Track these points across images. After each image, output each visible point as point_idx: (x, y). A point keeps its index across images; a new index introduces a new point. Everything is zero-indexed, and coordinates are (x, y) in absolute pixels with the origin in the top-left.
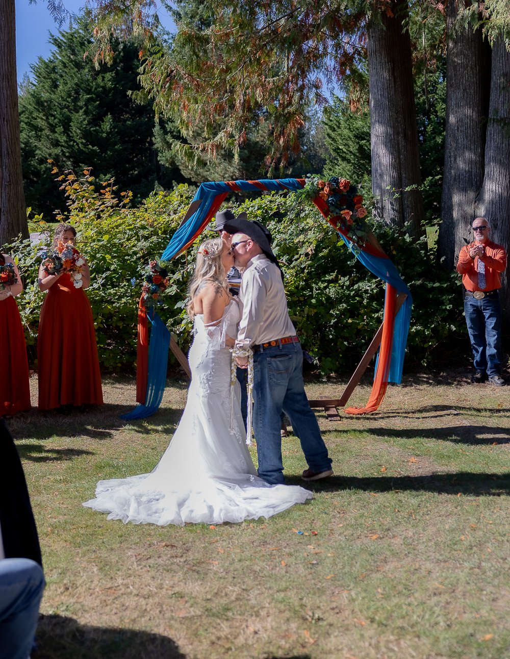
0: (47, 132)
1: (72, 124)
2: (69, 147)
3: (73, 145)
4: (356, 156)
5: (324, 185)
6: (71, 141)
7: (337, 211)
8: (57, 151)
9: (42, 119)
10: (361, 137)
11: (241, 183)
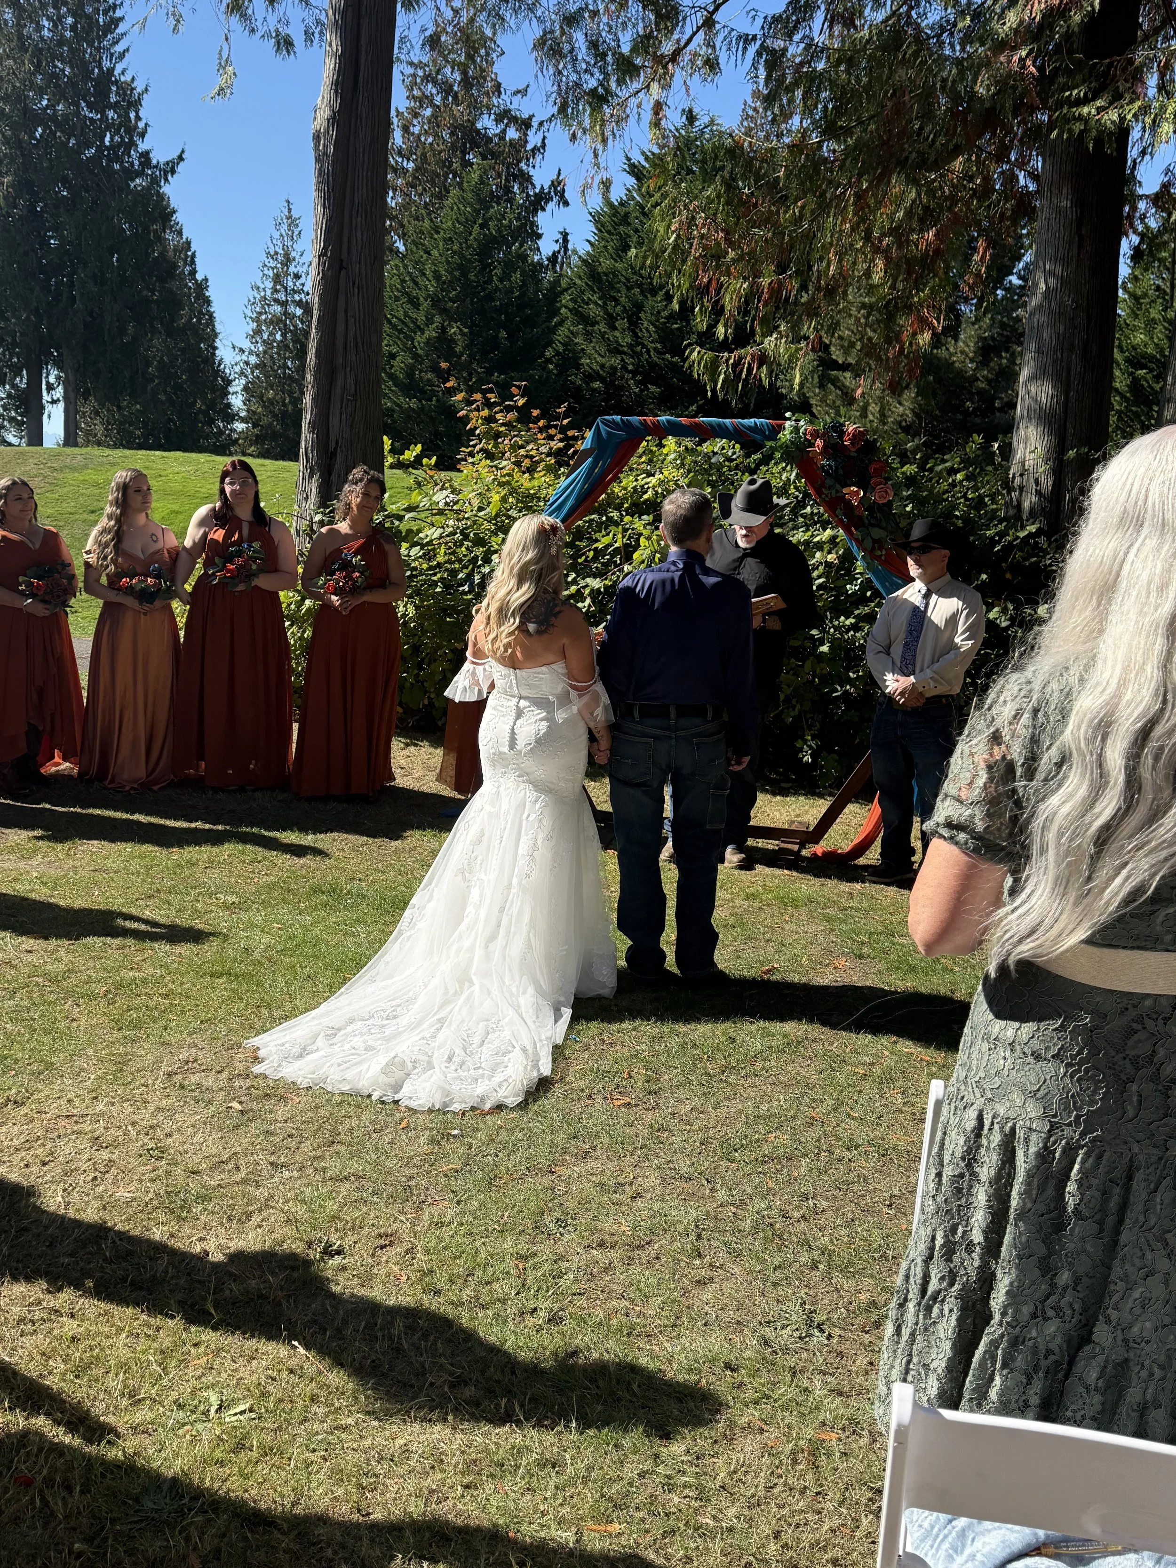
0: (602, 327)
1: (642, 315)
2: (637, 355)
3: (641, 354)
4: (1126, 397)
5: (816, 435)
6: (638, 344)
7: (838, 487)
8: (615, 361)
9: (596, 304)
10: (1139, 363)
11: (668, 421)
